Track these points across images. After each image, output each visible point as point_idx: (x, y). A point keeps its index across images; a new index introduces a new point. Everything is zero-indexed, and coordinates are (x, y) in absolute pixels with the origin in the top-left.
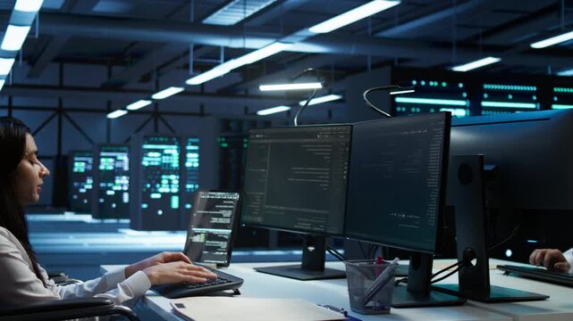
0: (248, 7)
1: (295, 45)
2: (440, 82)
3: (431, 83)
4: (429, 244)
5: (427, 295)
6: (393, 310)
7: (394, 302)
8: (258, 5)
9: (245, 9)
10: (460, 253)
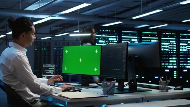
0: (40, 5)
1: (56, 17)
2: (108, 30)
3: (106, 30)
4: (124, 76)
5: (123, 91)
6: (114, 94)
7: (115, 92)
8: (43, 4)
9: (39, 5)
10: (129, 80)
